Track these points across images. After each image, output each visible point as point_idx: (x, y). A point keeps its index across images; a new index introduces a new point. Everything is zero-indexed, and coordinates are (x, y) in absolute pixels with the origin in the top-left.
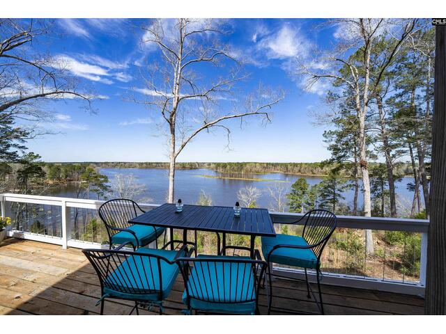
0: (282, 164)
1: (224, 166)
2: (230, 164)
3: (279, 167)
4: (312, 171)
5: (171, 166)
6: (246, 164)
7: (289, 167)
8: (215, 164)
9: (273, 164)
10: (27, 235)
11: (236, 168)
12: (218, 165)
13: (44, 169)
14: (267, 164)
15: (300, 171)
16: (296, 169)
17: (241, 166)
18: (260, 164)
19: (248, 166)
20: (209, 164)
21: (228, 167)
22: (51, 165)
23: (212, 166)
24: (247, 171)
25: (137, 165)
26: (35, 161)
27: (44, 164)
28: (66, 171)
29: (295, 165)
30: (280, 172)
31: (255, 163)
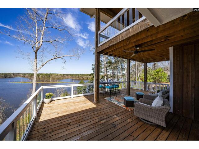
0: (70, 75)
3: (69, 76)
4: (83, 77)
6: (52, 74)
7: (74, 76)
8: (29, 74)
9: (66, 75)
10: (54, 99)
11: (46, 76)
14: (64, 74)
15: (78, 77)
16: (77, 77)
17: (49, 75)
18: (60, 74)
19: (53, 76)
23: (27, 75)
24: (53, 78)
29: (76, 75)
30: (70, 78)
31: (58, 74)
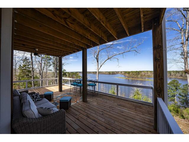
1: (129, 73)
2: (132, 72)
5: (97, 73)
6: (141, 72)
10: (65, 84)
11: (135, 74)
12: (126, 72)
13: (67, 74)
17: (138, 73)
19: (143, 73)
20: (121, 72)
21: (131, 73)
22: (68, 73)
23: (123, 73)
24: (142, 75)
25: (92, 73)
26: (65, 71)
27: (67, 72)
28: (72, 75)
31: (147, 71)
